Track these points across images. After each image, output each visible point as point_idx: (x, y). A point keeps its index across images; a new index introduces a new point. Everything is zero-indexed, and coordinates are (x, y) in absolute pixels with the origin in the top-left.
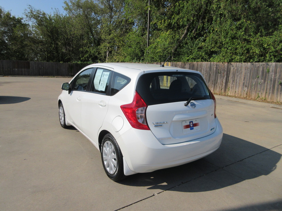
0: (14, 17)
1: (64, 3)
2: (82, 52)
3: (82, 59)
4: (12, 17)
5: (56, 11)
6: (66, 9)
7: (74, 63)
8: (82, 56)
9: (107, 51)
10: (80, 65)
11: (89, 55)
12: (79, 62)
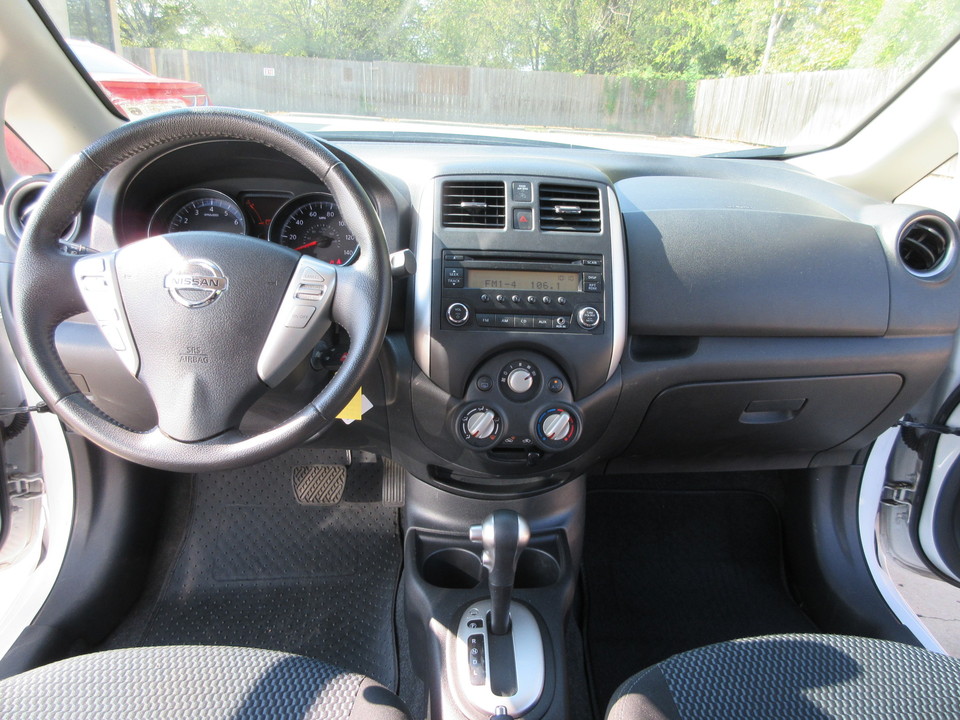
2: (666, 31)
3: (658, 59)
7: (625, 74)
8: (660, 50)
9: (774, 19)
10: (648, 85)
11: (693, 44)
12: (648, 74)
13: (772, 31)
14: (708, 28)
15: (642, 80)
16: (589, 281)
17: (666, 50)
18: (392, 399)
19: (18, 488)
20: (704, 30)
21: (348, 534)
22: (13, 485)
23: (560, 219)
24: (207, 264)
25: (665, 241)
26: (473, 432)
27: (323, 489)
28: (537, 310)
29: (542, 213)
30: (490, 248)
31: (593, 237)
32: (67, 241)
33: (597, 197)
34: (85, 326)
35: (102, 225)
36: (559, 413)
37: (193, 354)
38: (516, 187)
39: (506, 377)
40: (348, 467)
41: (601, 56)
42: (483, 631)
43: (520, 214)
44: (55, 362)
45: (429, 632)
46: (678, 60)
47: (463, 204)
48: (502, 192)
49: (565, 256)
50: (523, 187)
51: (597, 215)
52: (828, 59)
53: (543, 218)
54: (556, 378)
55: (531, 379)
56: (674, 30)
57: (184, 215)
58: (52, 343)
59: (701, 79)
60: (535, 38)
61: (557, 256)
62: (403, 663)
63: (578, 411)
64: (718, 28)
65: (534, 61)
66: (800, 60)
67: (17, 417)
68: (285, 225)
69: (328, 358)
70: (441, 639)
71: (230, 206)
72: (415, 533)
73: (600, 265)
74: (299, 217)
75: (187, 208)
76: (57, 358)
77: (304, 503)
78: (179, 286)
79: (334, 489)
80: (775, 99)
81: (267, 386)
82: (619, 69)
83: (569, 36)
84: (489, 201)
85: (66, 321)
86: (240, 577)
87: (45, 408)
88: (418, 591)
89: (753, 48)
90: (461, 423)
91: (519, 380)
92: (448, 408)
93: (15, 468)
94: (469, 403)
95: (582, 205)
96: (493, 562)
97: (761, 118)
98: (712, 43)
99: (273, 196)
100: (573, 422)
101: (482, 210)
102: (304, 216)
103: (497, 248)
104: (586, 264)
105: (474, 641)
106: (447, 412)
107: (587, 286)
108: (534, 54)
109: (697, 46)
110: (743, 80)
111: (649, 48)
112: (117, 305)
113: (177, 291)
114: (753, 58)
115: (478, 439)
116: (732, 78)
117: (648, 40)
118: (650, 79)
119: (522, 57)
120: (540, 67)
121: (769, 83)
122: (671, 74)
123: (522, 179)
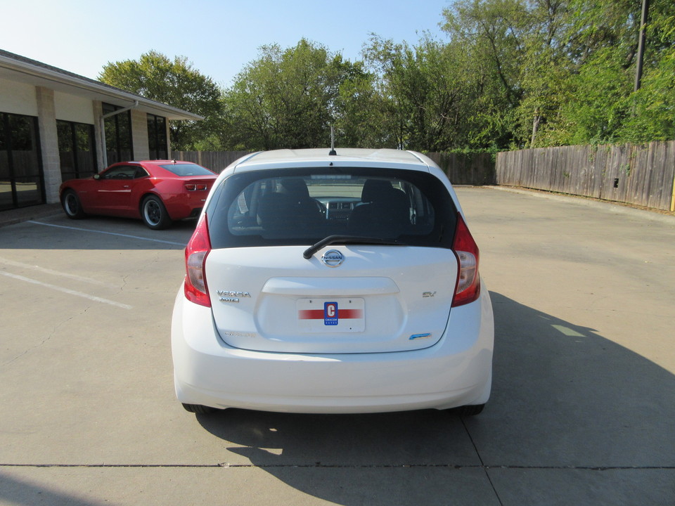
0: (347, 63)
1: (444, 14)
2: (476, 125)
3: (472, 142)
4: (343, 62)
5: (426, 35)
6: (447, 28)
7: (453, 151)
8: (473, 136)
9: (535, 118)
10: (467, 157)
11: (492, 132)
12: (466, 151)
13: (535, 124)
14: (499, 124)
15: (463, 154)
17: (476, 136)
20: (497, 125)
46: (484, 141)
56: (481, 124)
59: (498, 151)
65: (400, 146)
80: (536, 162)
82: (449, 149)
83: (420, 131)
97: (530, 174)
98: (504, 131)
108: (399, 142)
109: (494, 133)
110: (519, 152)
111: (466, 136)
116: (514, 151)
117: (465, 131)
118: (467, 153)
121: (533, 154)
122: (480, 150)
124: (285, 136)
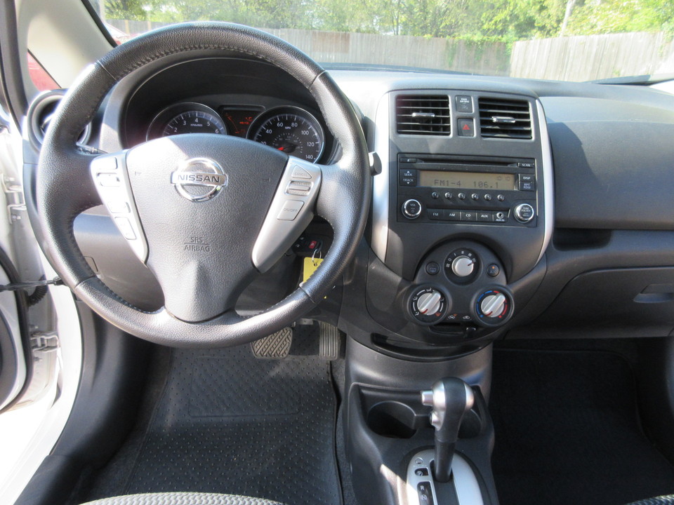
2: (491, 6)
7: (461, 38)
8: (487, 20)
10: (478, 45)
11: (511, 15)
12: (477, 37)
13: (569, 6)
14: (522, 4)
15: (473, 41)
16: (523, 181)
17: (491, 20)
18: (349, 280)
19: (39, 343)
20: (519, 5)
21: (292, 380)
22: (35, 341)
23: (497, 127)
24: (210, 163)
25: (585, 147)
26: (423, 310)
27: (274, 346)
28: (479, 206)
29: (482, 123)
30: (439, 152)
31: (526, 143)
32: (81, 143)
33: (527, 109)
34: (100, 217)
35: (109, 133)
36: (495, 294)
37: (195, 243)
38: (459, 100)
39: (451, 263)
40: (293, 328)
41: (443, 24)
42: (429, 479)
43: (464, 124)
44: (74, 250)
45: (381, 476)
46: (500, 27)
47: (414, 115)
48: (446, 104)
49: (503, 160)
50: (464, 100)
51: (528, 124)
52: (611, 26)
53: (483, 127)
54: (493, 264)
55: (473, 265)
56: (497, 5)
57: (174, 125)
58: (71, 232)
59: (516, 40)
60: (396, 12)
61: (496, 159)
62: (346, 492)
63: (510, 292)
64: (529, 4)
65: (395, 29)
66: (590, 26)
67: (37, 288)
68: (257, 134)
69: (298, 246)
70: (393, 484)
71: (213, 118)
72: (358, 388)
73: (533, 167)
74: (268, 127)
75: (177, 120)
76: (76, 245)
77: (260, 357)
78: (185, 182)
79: (283, 346)
80: (571, 55)
81: (258, 271)
82: (457, 34)
83: (421, 10)
84: (436, 112)
85: (82, 213)
86: (210, 414)
87: (60, 282)
88: (366, 440)
89: (555, 18)
90: (412, 301)
91: (462, 266)
92: (400, 288)
93: (36, 327)
94: (419, 285)
95: (514, 116)
96: (442, 421)
98: (525, 14)
99: (247, 109)
100: (508, 303)
101: (428, 120)
102: (273, 126)
103: (444, 152)
104: (521, 167)
105: (422, 487)
106: (398, 293)
107: (522, 185)
108: (395, 24)
109: (514, 17)
110: (547, 41)
111: (478, 19)
112: (128, 199)
113: (183, 186)
114: (555, 25)
115: (426, 316)
116: (539, 40)
117: (478, 13)
118: (478, 41)
119: (387, 25)
120: (399, 33)
121: (567, 44)
122: (494, 38)
123: (463, 93)
124: (258, 9)
